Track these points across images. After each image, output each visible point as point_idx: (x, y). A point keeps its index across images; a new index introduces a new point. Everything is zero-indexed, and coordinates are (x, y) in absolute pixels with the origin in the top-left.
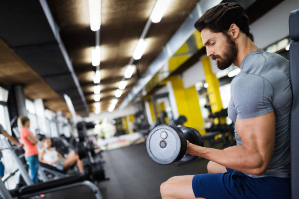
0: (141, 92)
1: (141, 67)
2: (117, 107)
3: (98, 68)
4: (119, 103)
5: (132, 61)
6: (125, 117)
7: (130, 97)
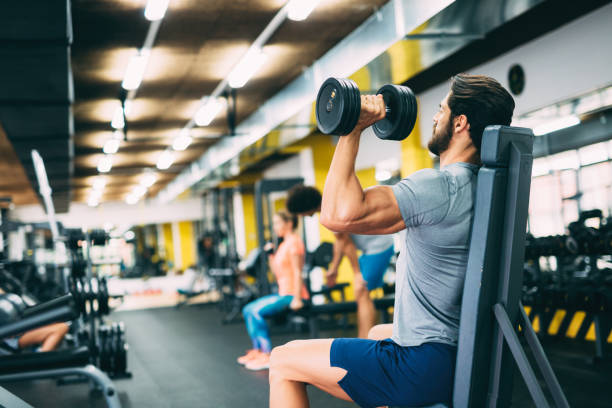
0: (227, 165)
1: (240, 103)
2: (150, 195)
3: (131, 95)
4: (162, 184)
5: (220, 89)
6: (168, 226)
7: (196, 174)
